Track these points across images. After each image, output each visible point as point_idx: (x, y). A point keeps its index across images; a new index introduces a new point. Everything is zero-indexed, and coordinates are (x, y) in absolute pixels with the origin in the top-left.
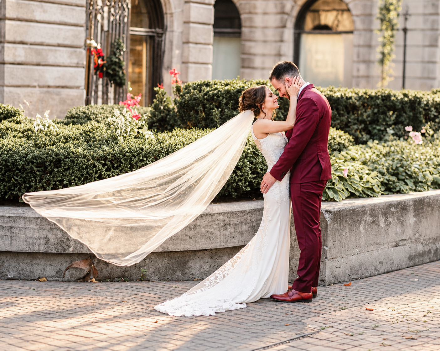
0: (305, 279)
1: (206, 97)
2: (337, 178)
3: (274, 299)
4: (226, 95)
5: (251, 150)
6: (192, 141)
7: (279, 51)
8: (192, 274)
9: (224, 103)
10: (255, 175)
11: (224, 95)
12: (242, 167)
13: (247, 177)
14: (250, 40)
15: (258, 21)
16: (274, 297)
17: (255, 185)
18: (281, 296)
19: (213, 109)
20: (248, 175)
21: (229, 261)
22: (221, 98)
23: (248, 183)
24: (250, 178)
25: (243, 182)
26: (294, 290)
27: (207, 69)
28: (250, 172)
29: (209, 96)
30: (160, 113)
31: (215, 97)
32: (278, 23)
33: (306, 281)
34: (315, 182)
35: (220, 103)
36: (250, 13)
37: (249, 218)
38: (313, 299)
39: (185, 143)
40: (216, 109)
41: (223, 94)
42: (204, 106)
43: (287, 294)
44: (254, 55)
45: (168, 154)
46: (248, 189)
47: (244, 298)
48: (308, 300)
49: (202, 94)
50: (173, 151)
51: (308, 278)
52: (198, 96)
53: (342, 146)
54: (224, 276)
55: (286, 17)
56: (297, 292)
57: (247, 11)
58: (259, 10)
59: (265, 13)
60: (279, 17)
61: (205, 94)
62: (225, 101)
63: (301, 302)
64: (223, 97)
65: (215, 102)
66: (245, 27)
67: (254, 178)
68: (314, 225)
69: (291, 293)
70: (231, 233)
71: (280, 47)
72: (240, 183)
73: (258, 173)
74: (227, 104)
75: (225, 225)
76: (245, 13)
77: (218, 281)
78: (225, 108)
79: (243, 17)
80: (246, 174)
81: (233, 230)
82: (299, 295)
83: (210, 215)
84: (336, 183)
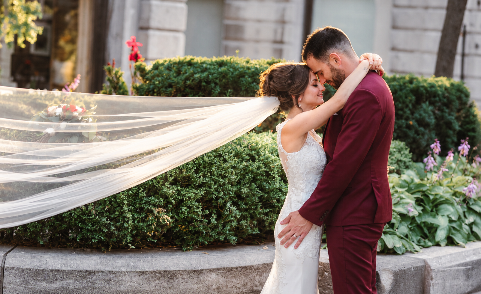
1: (188, 82)
2: (399, 216)
4: (220, 81)
5: (263, 169)
7: (283, 16)
10: (268, 210)
11: (218, 81)
12: (247, 196)
13: (254, 212)
17: (267, 224)
20: (256, 209)
22: (213, 85)
23: (255, 222)
24: (260, 213)
25: (249, 220)
27: (176, 39)
28: (260, 205)
29: (193, 80)
31: (204, 84)
34: (368, 225)
41: (216, 78)
44: (245, 20)
46: (256, 231)
49: (183, 77)
52: (175, 80)
53: (402, 165)
61: (187, 79)
64: (216, 84)
71: (284, 10)
72: (243, 222)
73: (271, 206)
80: (254, 207)
83: (195, 271)
84: (396, 225)
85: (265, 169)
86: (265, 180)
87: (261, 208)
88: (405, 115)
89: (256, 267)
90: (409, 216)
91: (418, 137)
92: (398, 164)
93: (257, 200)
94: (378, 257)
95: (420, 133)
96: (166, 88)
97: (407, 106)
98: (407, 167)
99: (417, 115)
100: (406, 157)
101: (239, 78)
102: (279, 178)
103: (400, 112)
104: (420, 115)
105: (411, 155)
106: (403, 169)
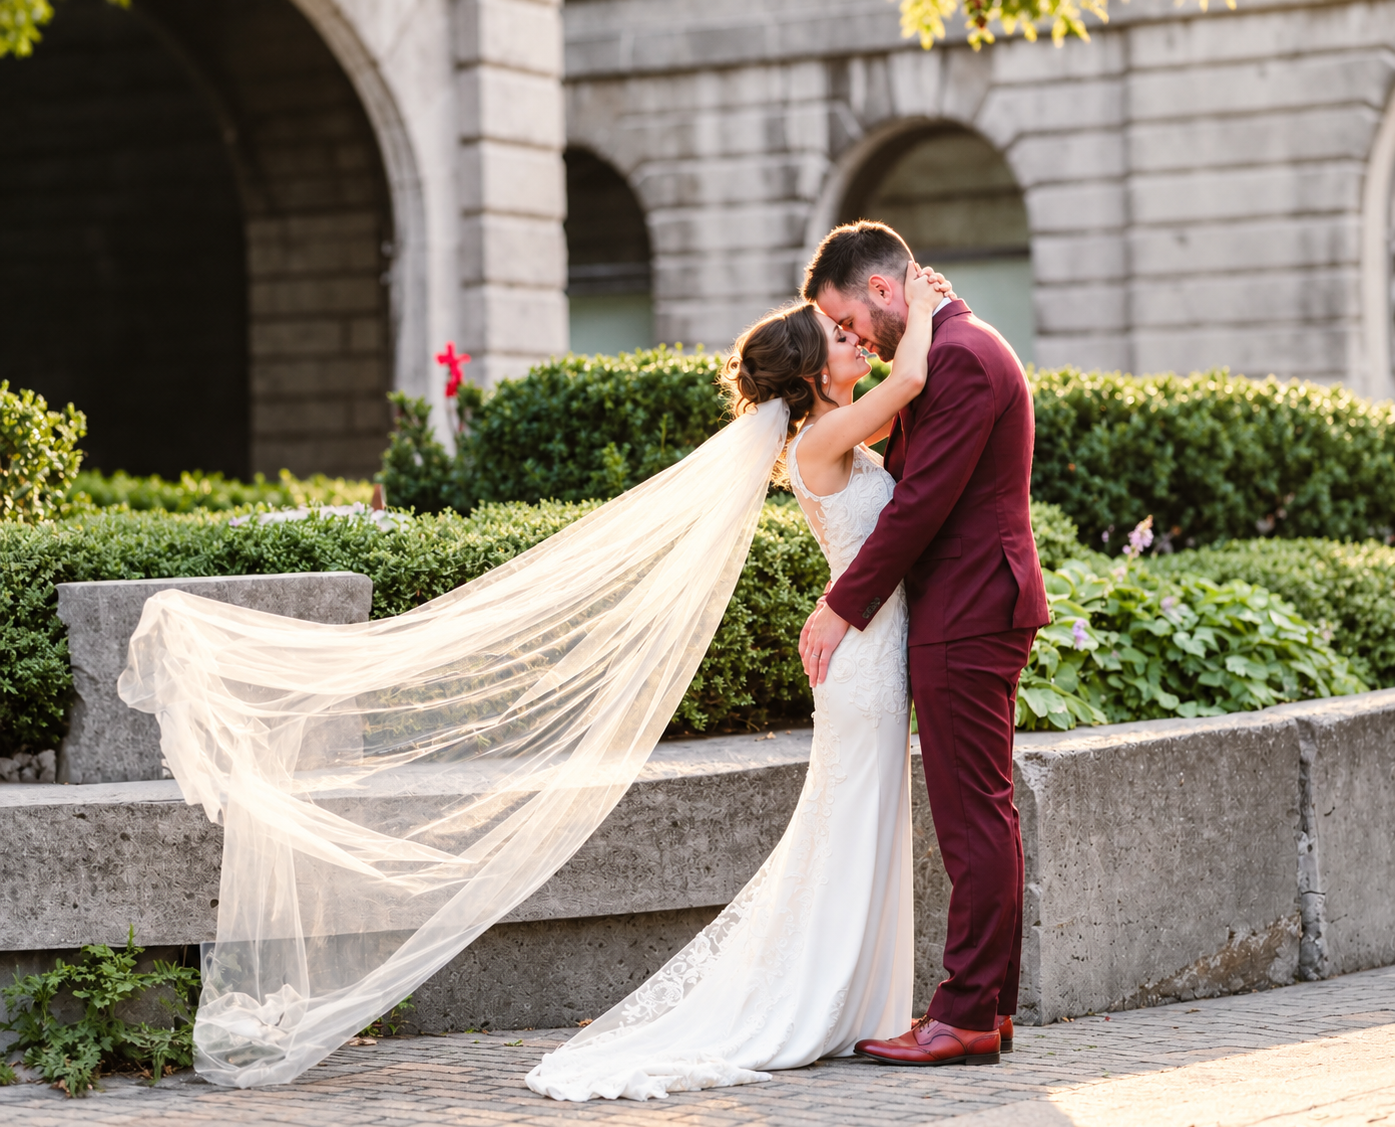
0: (972, 982)
1: (575, 405)
2: (1055, 651)
3: (867, 1054)
4: (645, 396)
6: (541, 535)
8: (570, 1006)
9: (639, 422)
11: (639, 397)
14: (684, 298)
15: (711, 229)
16: (869, 1048)
18: (892, 1044)
19: (604, 445)
20: (743, 650)
21: (701, 935)
22: (629, 406)
23: (743, 679)
24: (753, 660)
25: (729, 675)
26: (934, 1024)
28: (750, 640)
29: (586, 400)
30: (416, 477)
31: (609, 405)
32: (778, 236)
33: (976, 988)
35: (625, 424)
36: (680, 204)
37: (758, 799)
38: (1002, 1057)
39: (522, 543)
40: (612, 445)
41: (636, 391)
42: (570, 440)
43: (912, 1036)
45: (462, 582)
46: (748, 700)
47: (762, 1054)
48: (986, 1055)
49: (562, 395)
50: (481, 570)
51: (984, 979)
52: (547, 403)
53: (1058, 551)
54: (688, 986)
55: (801, 211)
56: (949, 1028)
57: (668, 197)
58: (711, 192)
59: (730, 204)
60: (777, 213)
61: (572, 398)
62: (641, 414)
63: (963, 1063)
64: (636, 403)
65: (610, 421)
66: (667, 253)
67: (766, 662)
68: (997, 790)
69: (925, 1033)
70: (696, 854)
72: (719, 680)
73: (776, 643)
74: (650, 427)
75: (675, 824)
76: (662, 207)
77: (668, 1001)
78: (646, 443)
79: (658, 220)
80: (737, 647)
81: (702, 843)
82: (953, 1037)
84: (1052, 670)
85: (755, 564)
86: (759, 590)
87: (754, 647)
88: (1058, 452)
89: (752, 775)
90: (1077, 650)
91: (1090, 499)
92: (1048, 550)
93: (743, 632)
94: (1018, 738)
95: (1094, 489)
96: (530, 422)
97: (1061, 433)
98: (1068, 555)
99: (1083, 451)
100: (1064, 532)
101: (685, 389)
102: (788, 582)
103: (1046, 446)
104: (1092, 450)
105: (1074, 530)
106: (1060, 561)
